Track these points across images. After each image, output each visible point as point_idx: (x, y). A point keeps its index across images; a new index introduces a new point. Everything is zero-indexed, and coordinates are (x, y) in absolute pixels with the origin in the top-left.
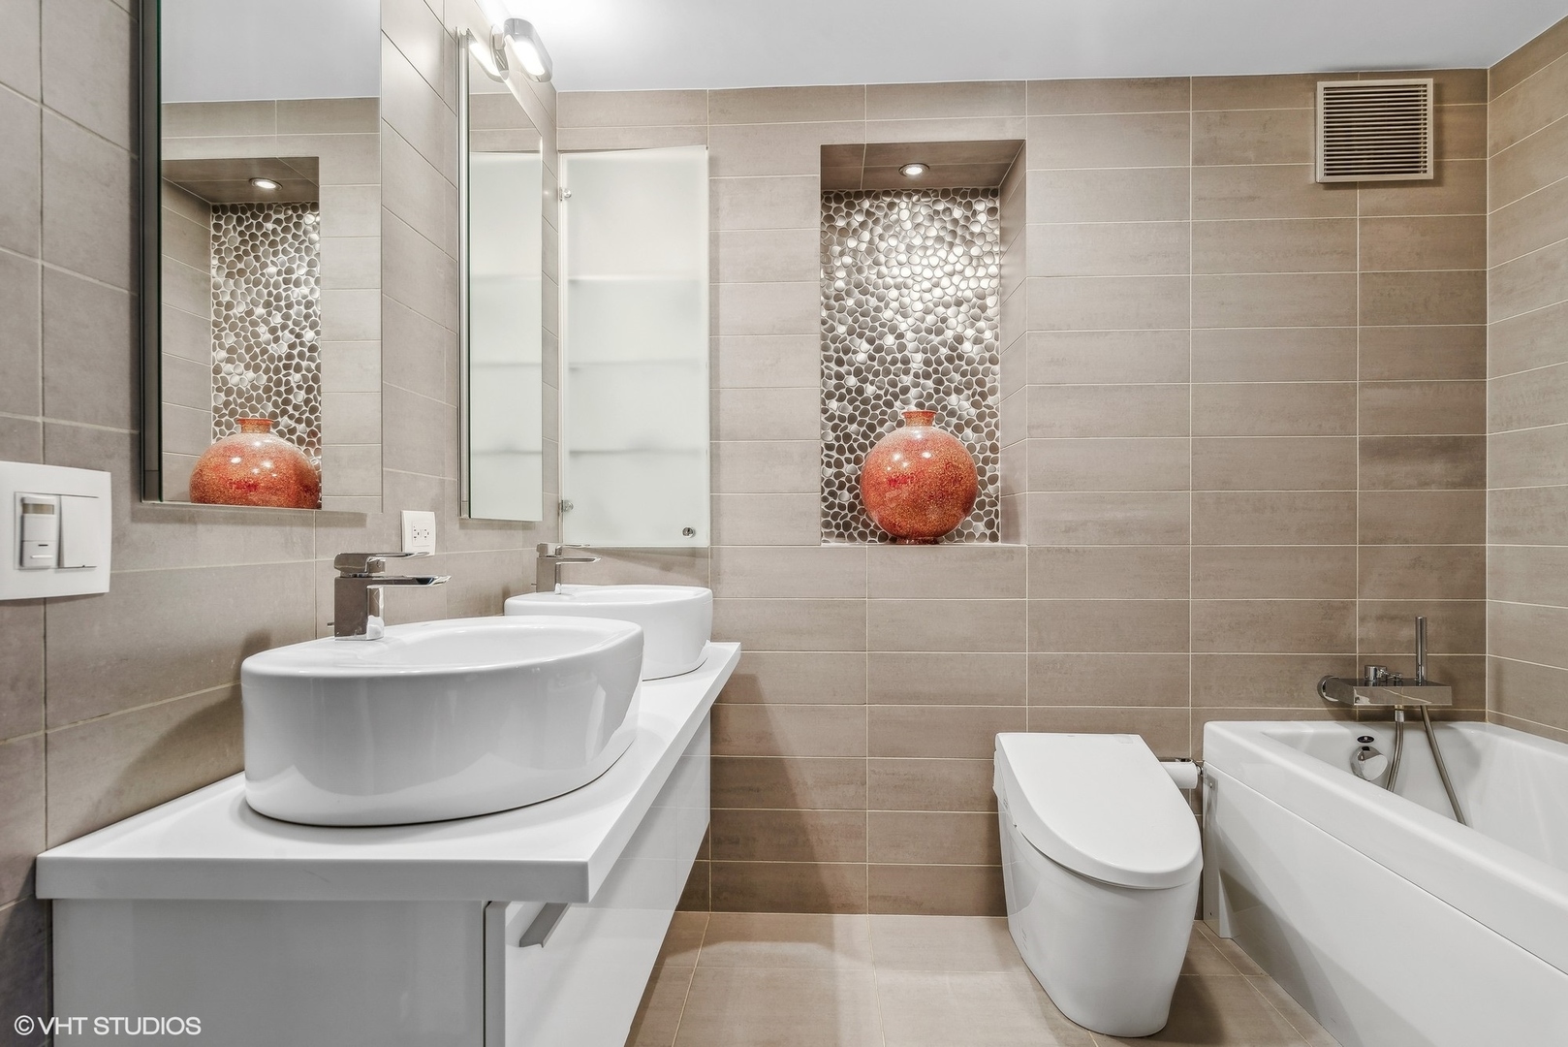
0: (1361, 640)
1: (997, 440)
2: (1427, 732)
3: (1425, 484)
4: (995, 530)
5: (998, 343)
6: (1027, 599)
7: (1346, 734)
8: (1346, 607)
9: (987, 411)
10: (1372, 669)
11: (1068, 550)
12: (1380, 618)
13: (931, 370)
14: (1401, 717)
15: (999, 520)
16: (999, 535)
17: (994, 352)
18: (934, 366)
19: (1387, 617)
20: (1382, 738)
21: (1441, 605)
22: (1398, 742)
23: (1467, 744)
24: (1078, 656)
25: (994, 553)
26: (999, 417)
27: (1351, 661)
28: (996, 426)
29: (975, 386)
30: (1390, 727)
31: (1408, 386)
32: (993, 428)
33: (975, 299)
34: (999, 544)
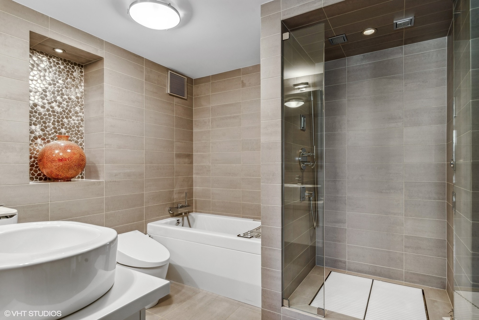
0: (175, 198)
1: (83, 146)
2: (187, 216)
3: (185, 163)
4: (83, 175)
5: (84, 115)
6: (104, 197)
7: (174, 219)
8: (173, 191)
9: (80, 136)
10: (179, 204)
11: (116, 181)
12: (178, 193)
13: (60, 120)
14: (183, 214)
15: (84, 172)
16: (84, 177)
17: (82, 117)
18: (61, 119)
19: (180, 193)
20: (180, 219)
21: (187, 189)
22: (183, 220)
23: (193, 218)
24: (118, 211)
25: (95, 183)
26: (84, 139)
27: (173, 204)
28: (83, 141)
29: (76, 128)
30: (181, 217)
31: (182, 142)
32: (82, 142)
33: (75, 99)
34: (84, 180)
